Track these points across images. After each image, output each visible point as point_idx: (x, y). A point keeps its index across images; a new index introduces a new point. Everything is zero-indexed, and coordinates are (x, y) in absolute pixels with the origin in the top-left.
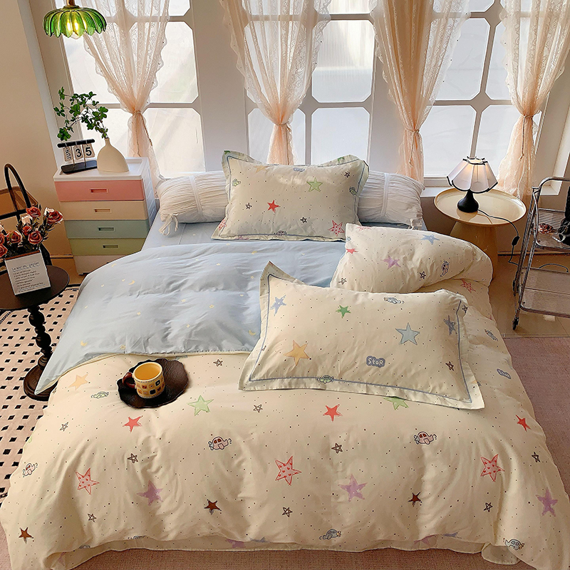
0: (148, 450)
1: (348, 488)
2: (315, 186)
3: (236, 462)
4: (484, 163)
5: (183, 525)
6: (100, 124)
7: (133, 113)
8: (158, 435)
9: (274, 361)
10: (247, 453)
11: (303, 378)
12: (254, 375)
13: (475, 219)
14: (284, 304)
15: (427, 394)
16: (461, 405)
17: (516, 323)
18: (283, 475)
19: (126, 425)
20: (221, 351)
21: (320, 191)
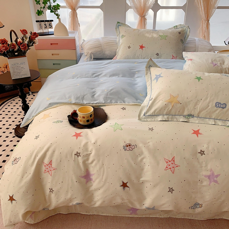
0: (87, 150)
1: (209, 177)
3: (140, 159)
5: (106, 197)
6: (57, 12)
7: (72, 10)
8: (93, 141)
9: (158, 105)
10: (146, 153)
11: (176, 115)
12: (147, 112)
14: (162, 77)
18: (169, 167)
19: (74, 136)
20: (124, 103)
21: (166, 40)
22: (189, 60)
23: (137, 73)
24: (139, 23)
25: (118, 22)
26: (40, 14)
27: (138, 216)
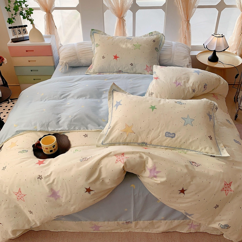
2: (138, 46)
4: (222, 37)
6: (30, 17)
7: (47, 12)
9: (115, 134)
11: (131, 143)
12: (105, 141)
13: (217, 65)
14: (121, 105)
17: (236, 117)
20: (87, 129)
21: (140, 49)
22: (155, 78)
23: (105, 92)
24: (118, 24)
25: (92, 30)
26: (11, 22)
27: (101, 232)
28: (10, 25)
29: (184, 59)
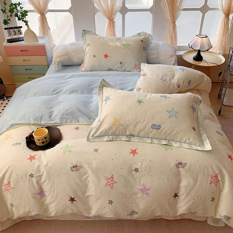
0: (39, 171)
1: (142, 190)
2: (126, 46)
3: (85, 177)
4: (206, 37)
5: (58, 209)
6: (25, 18)
7: (41, 14)
9: (104, 127)
10: (90, 173)
11: (119, 135)
12: (94, 134)
13: (202, 64)
14: (110, 99)
15: (182, 143)
16: (199, 148)
17: (220, 112)
18: (108, 184)
19: (28, 159)
20: (78, 123)
21: (129, 48)
22: (143, 75)
23: (95, 88)
24: (108, 26)
25: (84, 30)
26: (6, 23)
27: (92, 220)
28: (6, 26)
29: (170, 58)
